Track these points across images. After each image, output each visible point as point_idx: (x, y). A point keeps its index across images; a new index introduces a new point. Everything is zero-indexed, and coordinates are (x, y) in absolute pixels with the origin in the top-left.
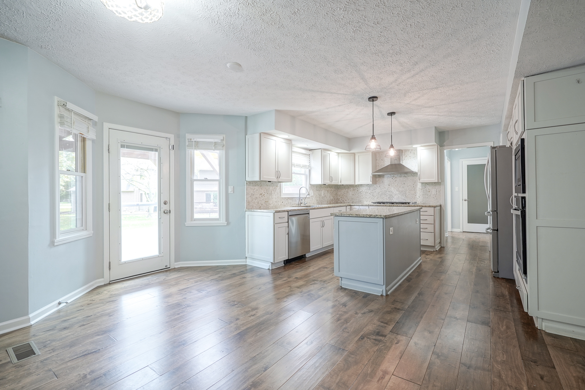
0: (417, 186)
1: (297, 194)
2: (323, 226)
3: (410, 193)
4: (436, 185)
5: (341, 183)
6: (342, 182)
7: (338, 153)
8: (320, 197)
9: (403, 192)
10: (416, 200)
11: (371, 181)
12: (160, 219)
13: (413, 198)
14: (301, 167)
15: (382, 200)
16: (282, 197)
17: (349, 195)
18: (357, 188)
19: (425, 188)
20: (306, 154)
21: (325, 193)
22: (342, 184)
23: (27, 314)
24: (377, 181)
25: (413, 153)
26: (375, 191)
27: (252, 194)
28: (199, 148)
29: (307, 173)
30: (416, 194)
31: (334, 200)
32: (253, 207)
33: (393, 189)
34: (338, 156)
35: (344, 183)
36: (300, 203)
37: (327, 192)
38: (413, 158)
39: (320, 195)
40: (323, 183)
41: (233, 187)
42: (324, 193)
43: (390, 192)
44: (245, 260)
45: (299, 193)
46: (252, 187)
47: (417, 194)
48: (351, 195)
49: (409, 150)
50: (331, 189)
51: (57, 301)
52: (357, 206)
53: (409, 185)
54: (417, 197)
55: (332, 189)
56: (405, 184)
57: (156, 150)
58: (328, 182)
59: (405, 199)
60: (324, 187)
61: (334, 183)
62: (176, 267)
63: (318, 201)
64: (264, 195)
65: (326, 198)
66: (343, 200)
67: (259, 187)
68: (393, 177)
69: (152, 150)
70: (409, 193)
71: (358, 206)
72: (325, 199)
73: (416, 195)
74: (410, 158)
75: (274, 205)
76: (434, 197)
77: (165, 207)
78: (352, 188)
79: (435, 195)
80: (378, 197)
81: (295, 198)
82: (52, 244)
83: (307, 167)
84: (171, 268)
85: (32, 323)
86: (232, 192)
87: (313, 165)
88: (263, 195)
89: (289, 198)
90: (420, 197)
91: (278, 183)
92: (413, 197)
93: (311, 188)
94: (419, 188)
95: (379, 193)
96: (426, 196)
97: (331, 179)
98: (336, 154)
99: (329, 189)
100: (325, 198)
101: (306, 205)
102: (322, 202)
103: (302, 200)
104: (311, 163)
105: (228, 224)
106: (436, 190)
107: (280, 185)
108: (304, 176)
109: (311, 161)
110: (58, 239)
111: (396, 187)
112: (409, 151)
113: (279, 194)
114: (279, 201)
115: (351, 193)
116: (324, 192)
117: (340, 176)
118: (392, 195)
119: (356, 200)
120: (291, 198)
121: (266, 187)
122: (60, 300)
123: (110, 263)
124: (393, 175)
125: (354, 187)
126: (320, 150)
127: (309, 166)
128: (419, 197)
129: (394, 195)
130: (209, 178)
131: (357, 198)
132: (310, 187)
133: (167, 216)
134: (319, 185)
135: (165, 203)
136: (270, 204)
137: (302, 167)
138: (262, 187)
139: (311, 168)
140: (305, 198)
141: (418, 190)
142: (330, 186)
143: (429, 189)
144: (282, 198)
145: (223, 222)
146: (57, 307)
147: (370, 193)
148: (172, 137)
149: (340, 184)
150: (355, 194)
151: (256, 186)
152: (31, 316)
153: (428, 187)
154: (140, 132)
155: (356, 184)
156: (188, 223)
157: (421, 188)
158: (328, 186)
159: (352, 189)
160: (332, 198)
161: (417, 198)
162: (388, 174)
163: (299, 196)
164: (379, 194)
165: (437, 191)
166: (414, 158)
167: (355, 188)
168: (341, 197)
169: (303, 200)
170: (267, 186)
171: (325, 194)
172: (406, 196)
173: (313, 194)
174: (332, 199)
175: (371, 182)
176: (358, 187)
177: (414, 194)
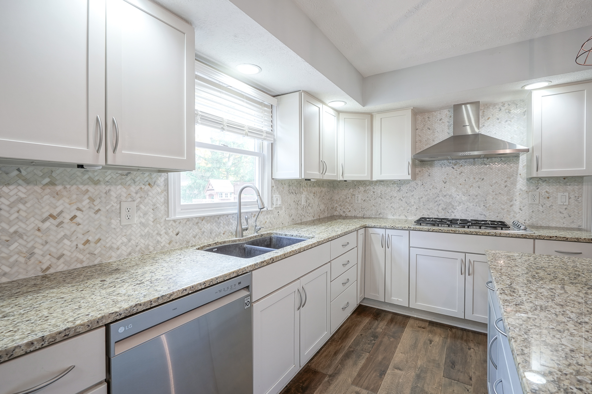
0: (515, 185)
1: (232, 205)
2: (302, 305)
3: (496, 199)
4: (568, 184)
5: (343, 177)
6: (345, 175)
7: (338, 112)
8: (299, 207)
9: (479, 197)
10: (512, 215)
11: (410, 172)
13: (505, 210)
14: (244, 132)
15: (429, 214)
16: (172, 217)
17: (356, 202)
18: (374, 189)
19: (538, 190)
20: (261, 104)
21: (309, 198)
22: (345, 179)
24: (418, 174)
25: (506, 110)
26: (412, 194)
29: (266, 152)
30: (511, 203)
31: (326, 211)
33: (453, 190)
34: (338, 119)
35: (349, 176)
36: (239, 229)
37: (312, 195)
38: (507, 123)
39: (297, 203)
40: (303, 177)
42: (307, 199)
43: (448, 197)
45: (237, 201)
47: (515, 202)
48: (359, 202)
49: (494, 105)
50: (322, 188)
52: (380, 228)
53: (494, 182)
54: (516, 208)
55: (323, 190)
56: (483, 179)
58: (315, 174)
59: (484, 213)
60: (306, 185)
61: (329, 176)
63: (292, 218)
64: (74, 217)
65: (312, 207)
66: (344, 210)
68: (455, 165)
70: (493, 199)
71: (383, 228)
72: (308, 211)
73: (511, 206)
74: (498, 121)
75: (138, 249)
76: (561, 210)
78: (362, 186)
79: (565, 207)
80: (420, 207)
81: (227, 215)
83: (265, 134)
87: (279, 132)
88: (66, 221)
89: (203, 218)
90: (523, 209)
91: (154, 175)
92: (503, 209)
93: (275, 187)
94: (521, 189)
95: (422, 198)
96: (540, 207)
97: (323, 166)
98: (332, 112)
99: (316, 189)
100: (309, 208)
101: (260, 233)
102: (303, 217)
103: (247, 220)
104: (275, 128)
106: (567, 194)
107: (167, 181)
108: (257, 158)
109: (275, 122)
111: (461, 186)
112: (497, 107)
113: (163, 208)
114: (163, 232)
115: (360, 196)
116: (308, 196)
117: (341, 161)
118: (453, 203)
119: (371, 211)
120: (211, 217)
124: (454, 161)
125: (366, 184)
126: (298, 93)
127: (271, 133)
128: (520, 209)
129: (456, 204)
131: (373, 207)
132: (274, 185)
134: (297, 180)
137: (249, 134)
139: (274, 139)
140: (257, 214)
141: (517, 194)
142: (319, 183)
143: (547, 192)
144: (175, 221)
147: (402, 199)
149: (340, 178)
150: (368, 199)
153: (545, 188)
155: (374, 179)
157: (524, 188)
158: (314, 182)
159: (362, 189)
160: (322, 207)
161: (515, 212)
162: (444, 160)
163: (236, 211)
164: (421, 200)
165: (572, 197)
166: (509, 122)
167: (368, 188)
168: (340, 205)
169: (251, 221)
170: (97, 183)
171: (308, 201)
172: (487, 206)
173: (279, 202)
174: (322, 209)
175: (410, 176)
176: (375, 185)
177: (506, 203)
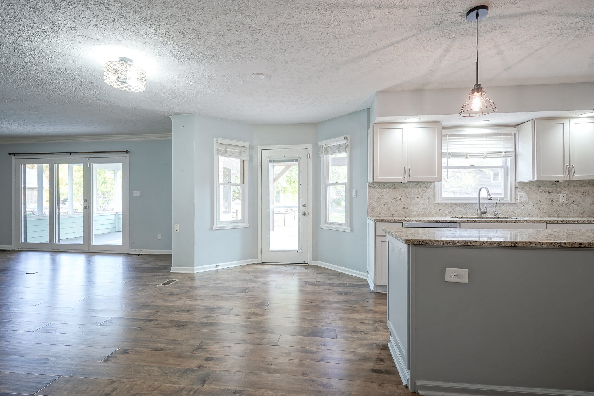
1: (474, 198)
8: (554, 204)
12: (299, 219)
14: (484, 156)
16: (438, 202)
21: (573, 196)
23: (194, 266)
27: (378, 198)
28: (328, 153)
29: (509, 164)
32: (380, 213)
36: (479, 211)
39: (552, 200)
40: (536, 180)
41: (357, 190)
42: (569, 197)
44: (366, 274)
45: (477, 196)
46: (378, 190)
51: (216, 265)
57: (296, 161)
60: (567, 186)
61: (582, 176)
62: (313, 265)
64: (400, 199)
67: (391, 190)
69: (292, 161)
72: (570, 208)
75: (421, 213)
77: (304, 210)
81: (472, 204)
82: (212, 229)
83: (504, 154)
84: (309, 264)
85: (195, 272)
86: (356, 196)
88: (398, 200)
89: (455, 204)
91: (429, 184)
93: (519, 188)
97: (568, 170)
100: (574, 205)
101: (497, 216)
102: (562, 212)
103: (486, 208)
104: (517, 147)
105: (352, 230)
107: (434, 186)
110: (216, 226)
113: (433, 198)
114: (433, 208)
116: (570, 195)
120: (460, 203)
121: (403, 189)
122: (218, 265)
123: (261, 249)
126: (530, 122)
127: (514, 152)
130: (339, 182)
132: (518, 186)
133: (305, 218)
135: (304, 206)
136: (412, 211)
138: (396, 189)
139: (517, 155)
144: (438, 204)
145: (347, 228)
146: (215, 268)
148: (309, 146)
151: (385, 189)
152: (195, 268)
154: (292, 148)
156: (323, 226)
163: (477, 202)
170: (407, 187)
171: (572, 199)
173: (525, 199)
